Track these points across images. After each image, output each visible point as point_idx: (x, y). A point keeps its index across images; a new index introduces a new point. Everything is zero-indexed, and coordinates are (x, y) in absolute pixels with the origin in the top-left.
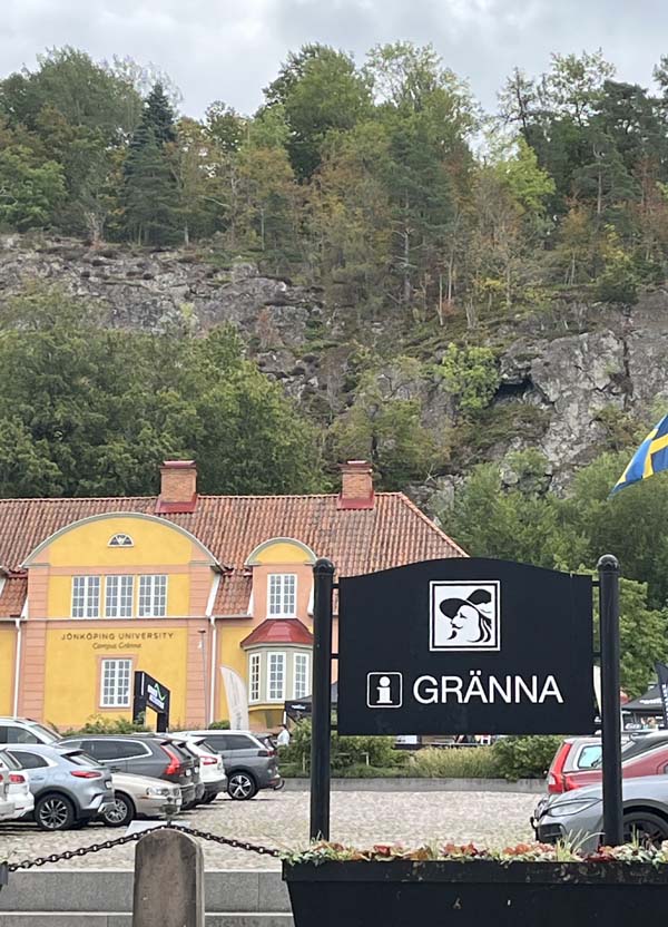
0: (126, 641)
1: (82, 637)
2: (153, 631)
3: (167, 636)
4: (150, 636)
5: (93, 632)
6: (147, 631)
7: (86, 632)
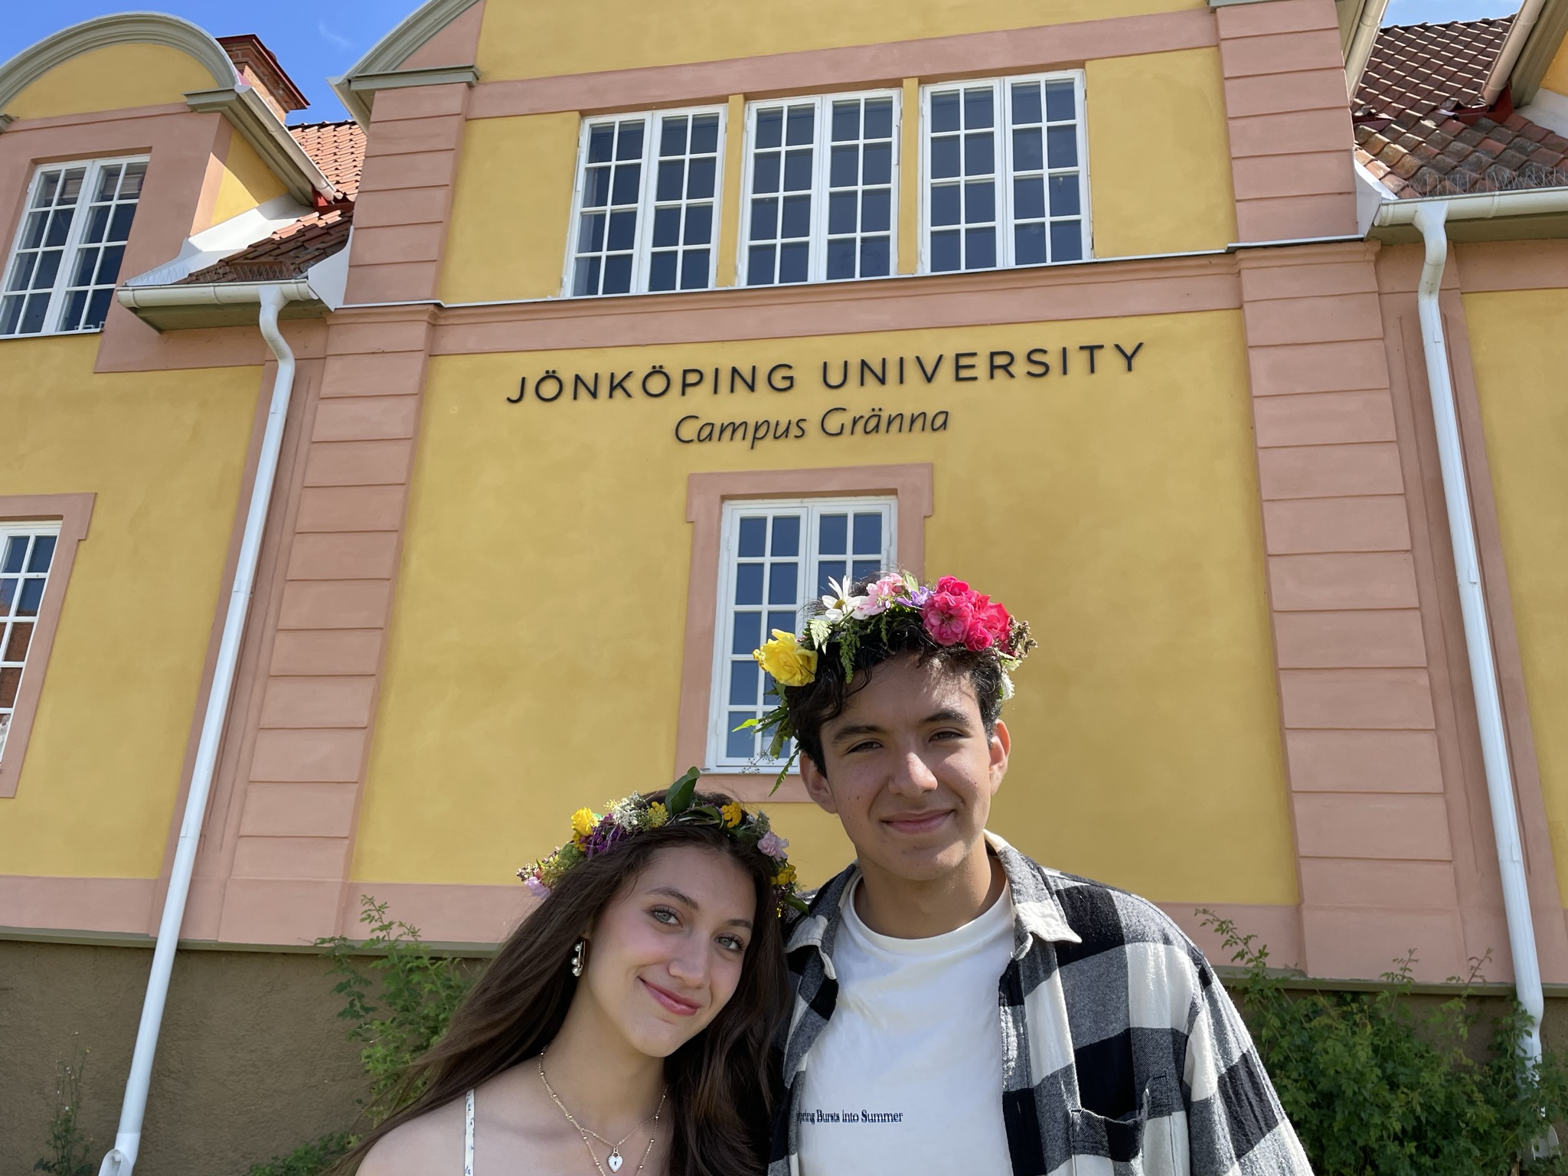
0: (860, 399)
1: (617, 386)
2: (1018, 340)
3: (1108, 360)
4: (1000, 364)
5: (675, 361)
6: (983, 341)
7: (640, 361)
